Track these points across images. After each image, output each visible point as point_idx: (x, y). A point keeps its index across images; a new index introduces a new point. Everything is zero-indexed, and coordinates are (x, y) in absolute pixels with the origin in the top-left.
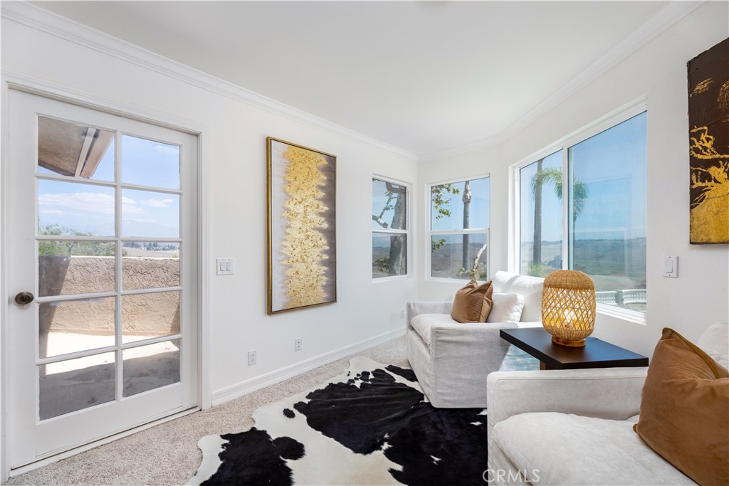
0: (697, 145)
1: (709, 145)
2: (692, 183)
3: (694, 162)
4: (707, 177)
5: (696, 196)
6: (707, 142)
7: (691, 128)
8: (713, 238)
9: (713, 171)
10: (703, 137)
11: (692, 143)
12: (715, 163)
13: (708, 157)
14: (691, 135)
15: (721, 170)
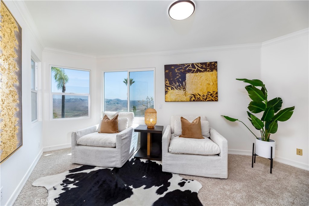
0: (166, 82)
1: (168, 83)
2: (165, 90)
3: (166, 85)
4: (168, 89)
5: (166, 92)
6: (168, 82)
7: (165, 79)
8: (169, 100)
9: (169, 88)
10: (167, 81)
11: (165, 82)
12: (169, 86)
13: (168, 85)
14: (165, 80)
15: (170, 88)
